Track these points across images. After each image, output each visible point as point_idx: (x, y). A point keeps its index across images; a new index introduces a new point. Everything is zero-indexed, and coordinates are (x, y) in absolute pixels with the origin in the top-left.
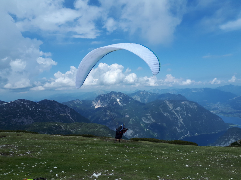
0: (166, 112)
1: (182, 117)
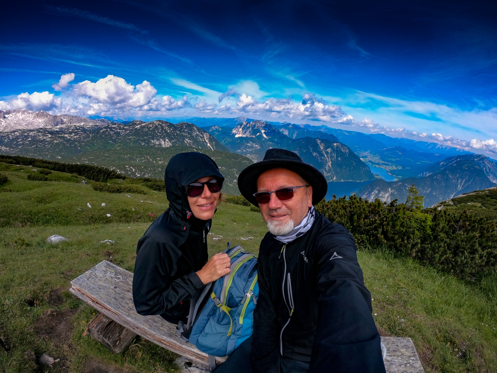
0: (316, 152)
1: (331, 161)
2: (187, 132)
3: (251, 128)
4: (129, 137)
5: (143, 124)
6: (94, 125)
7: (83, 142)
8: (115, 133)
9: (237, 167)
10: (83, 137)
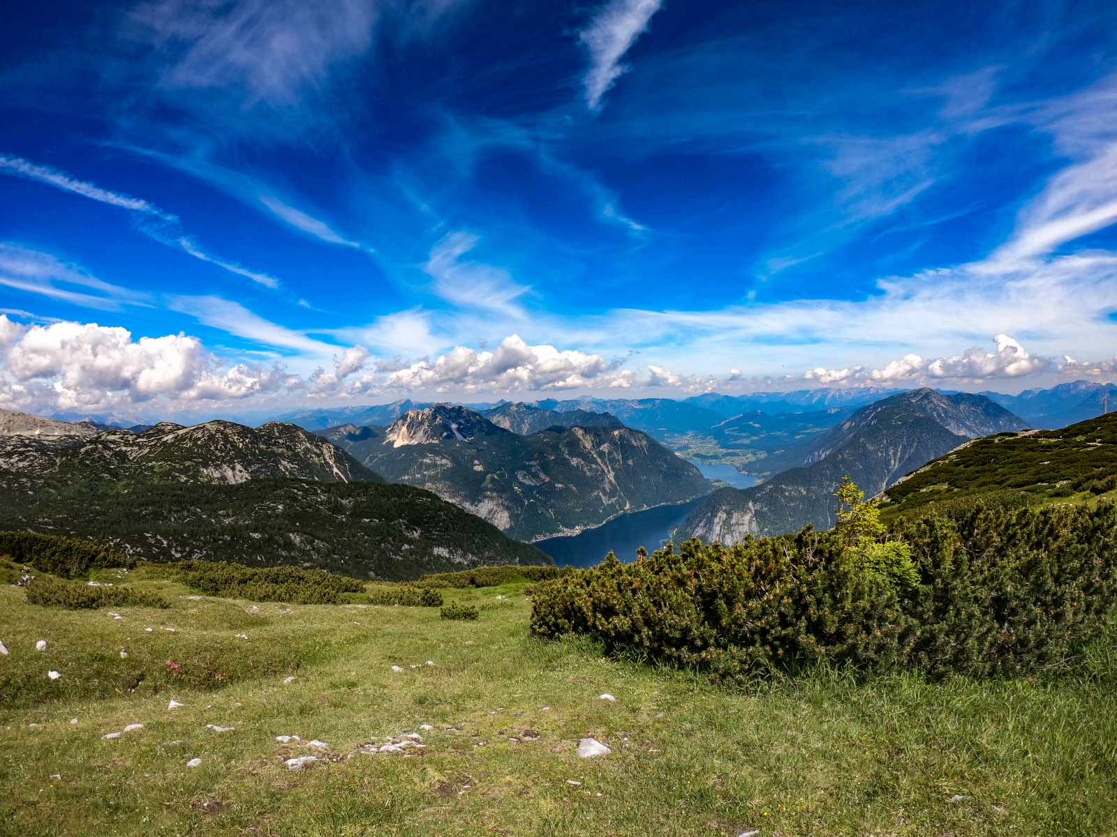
0: (577, 456)
1: (614, 469)
2: (283, 444)
3: (427, 424)
4: (150, 464)
5: (180, 432)
6: (66, 436)
7: (40, 477)
8: (116, 454)
9: (406, 516)
10: (40, 464)
